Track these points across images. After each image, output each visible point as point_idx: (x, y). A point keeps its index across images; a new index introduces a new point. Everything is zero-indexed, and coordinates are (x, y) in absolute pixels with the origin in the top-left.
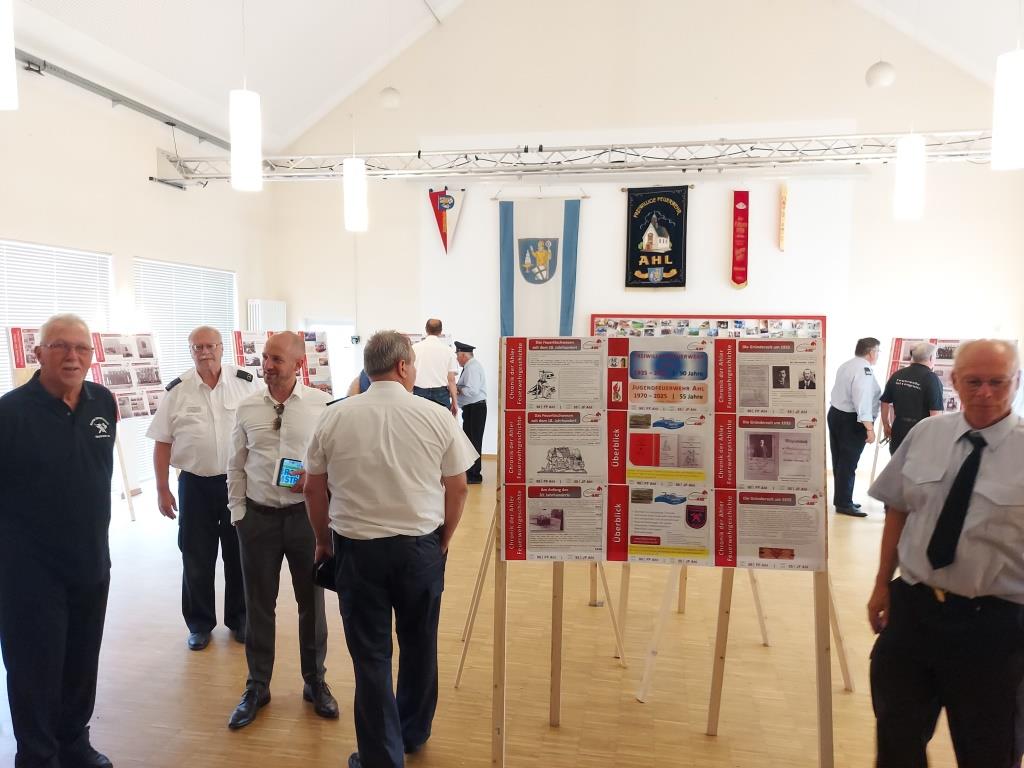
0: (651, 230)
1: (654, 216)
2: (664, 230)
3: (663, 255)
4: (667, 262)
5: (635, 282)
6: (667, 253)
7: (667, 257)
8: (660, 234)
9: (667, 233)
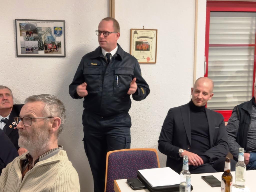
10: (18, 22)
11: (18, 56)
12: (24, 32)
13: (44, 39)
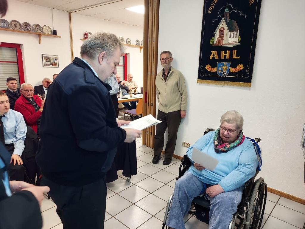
0: (223, 24)
1: (227, 10)
2: (235, 23)
3: (231, 50)
4: (235, 57)
5: (205, 75)
6: (235, 47)
7: (235, 52)
8: (231, 29)
9: (237, 27)
10: (43, 55)
11: (43, 67)
12: (45, 59)
13: (52, 61)
